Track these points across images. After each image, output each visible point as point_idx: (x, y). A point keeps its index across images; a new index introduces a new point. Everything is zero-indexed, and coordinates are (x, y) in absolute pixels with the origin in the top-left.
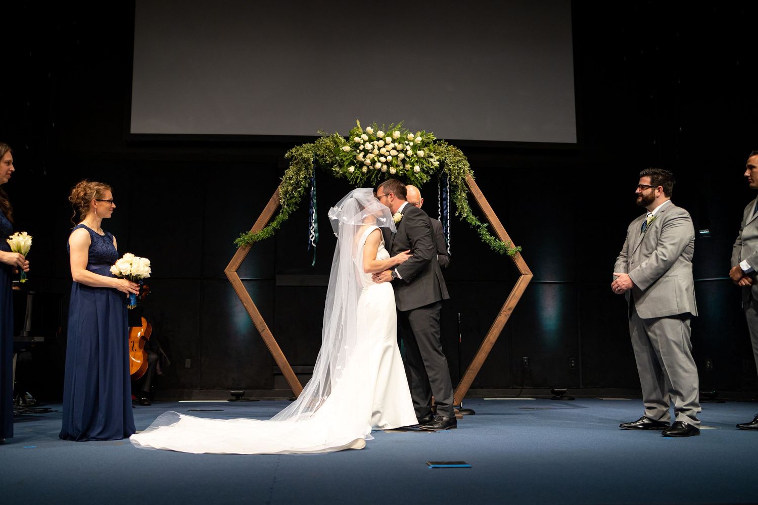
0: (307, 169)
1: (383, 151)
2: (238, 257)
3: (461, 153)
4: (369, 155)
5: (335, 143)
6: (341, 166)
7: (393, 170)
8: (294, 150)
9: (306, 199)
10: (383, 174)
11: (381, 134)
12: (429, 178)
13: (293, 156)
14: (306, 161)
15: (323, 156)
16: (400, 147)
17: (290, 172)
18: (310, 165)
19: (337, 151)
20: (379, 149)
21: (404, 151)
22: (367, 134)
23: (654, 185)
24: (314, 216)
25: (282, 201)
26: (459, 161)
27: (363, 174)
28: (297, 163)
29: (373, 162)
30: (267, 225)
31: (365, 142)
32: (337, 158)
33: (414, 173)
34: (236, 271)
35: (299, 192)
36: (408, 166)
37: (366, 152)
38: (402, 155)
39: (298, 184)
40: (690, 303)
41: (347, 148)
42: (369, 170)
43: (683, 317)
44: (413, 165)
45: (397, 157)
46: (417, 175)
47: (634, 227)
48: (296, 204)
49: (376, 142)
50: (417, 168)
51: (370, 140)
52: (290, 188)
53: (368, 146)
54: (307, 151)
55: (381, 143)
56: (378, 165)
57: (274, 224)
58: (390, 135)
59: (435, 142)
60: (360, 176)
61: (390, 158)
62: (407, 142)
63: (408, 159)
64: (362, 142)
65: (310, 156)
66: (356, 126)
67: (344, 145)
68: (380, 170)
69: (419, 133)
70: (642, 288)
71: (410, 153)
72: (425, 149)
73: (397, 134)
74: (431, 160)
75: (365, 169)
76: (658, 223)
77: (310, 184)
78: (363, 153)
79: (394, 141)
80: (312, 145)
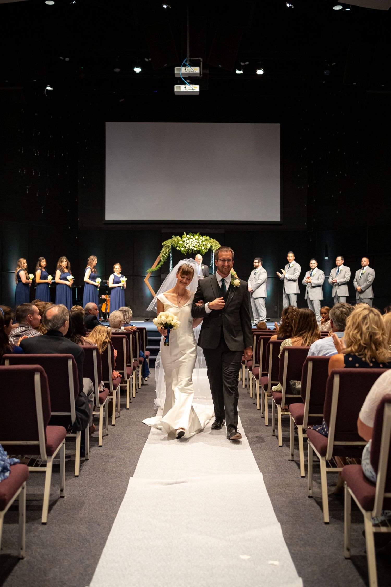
0: (169, 248)
1: (192, 243)
2: (148, 276)
3: (218, 242)
4: (188, 244)
5: (178, 240)
6: (179, 247)
7: (195, 249)
8: (165, 242)
9: (168, 258)
10: (193, 250)
11: (192, 237)
12: (208, 250)
13: (164, 244)
14: (169, 246)
15: (174, 244)
16: (197, 241)
17: (164, 249)
18: (170, 247)
19: (178, 243)
20: (191, 242)
21: (199, 243)
22: (188, 238)
23: (258, 262)
24: (171, 263)
25: (161, 259)
26: (217, 245)
27: (186, 250)
28: (166, 246)
29: (189, 246)
30: (157, 266)
31: (187, 240)
32: (178, 245)
33: (202, 250)
34: (148, 280)
35: (167, 255)
36: (200, 247)
37: (187, 243)
38: (198, 244)
39: (166, 253)
40: (265, 294)
41: (181, 242)
42: (188, 249)
43: (264, 298)
44: (202, 247)
45: (196, 245)
46: (203, 250)
47: (253, 273)
48: (166, 259)
49: (190, 240)
50: (203, 248)
51: (189, 239)
52: (164, 255)
53: (188, 242)
54: (169, 243)
55: (192, 240)
56: (191, 248)
57: (159, 266)
58: (195, 238)
59: (209, 239)
60: (185, 251)
61: (194, 245)
62: (200, 240)
63: (200, 246)
64: (186, 240)
65: (169, 244)
66: (184, 234)
67: (181, 241)
68: (192, 249)
69: (204, 236)
70: (254, 290)
71: (201, 243)
72: (206, 242)
73: (197, 237)
74: (208, 245)
75: (187, 248)
76: (259, 273)
77: (170, 253)
78: (186, 244)
79: (196, 239)
80: (170, 240)
